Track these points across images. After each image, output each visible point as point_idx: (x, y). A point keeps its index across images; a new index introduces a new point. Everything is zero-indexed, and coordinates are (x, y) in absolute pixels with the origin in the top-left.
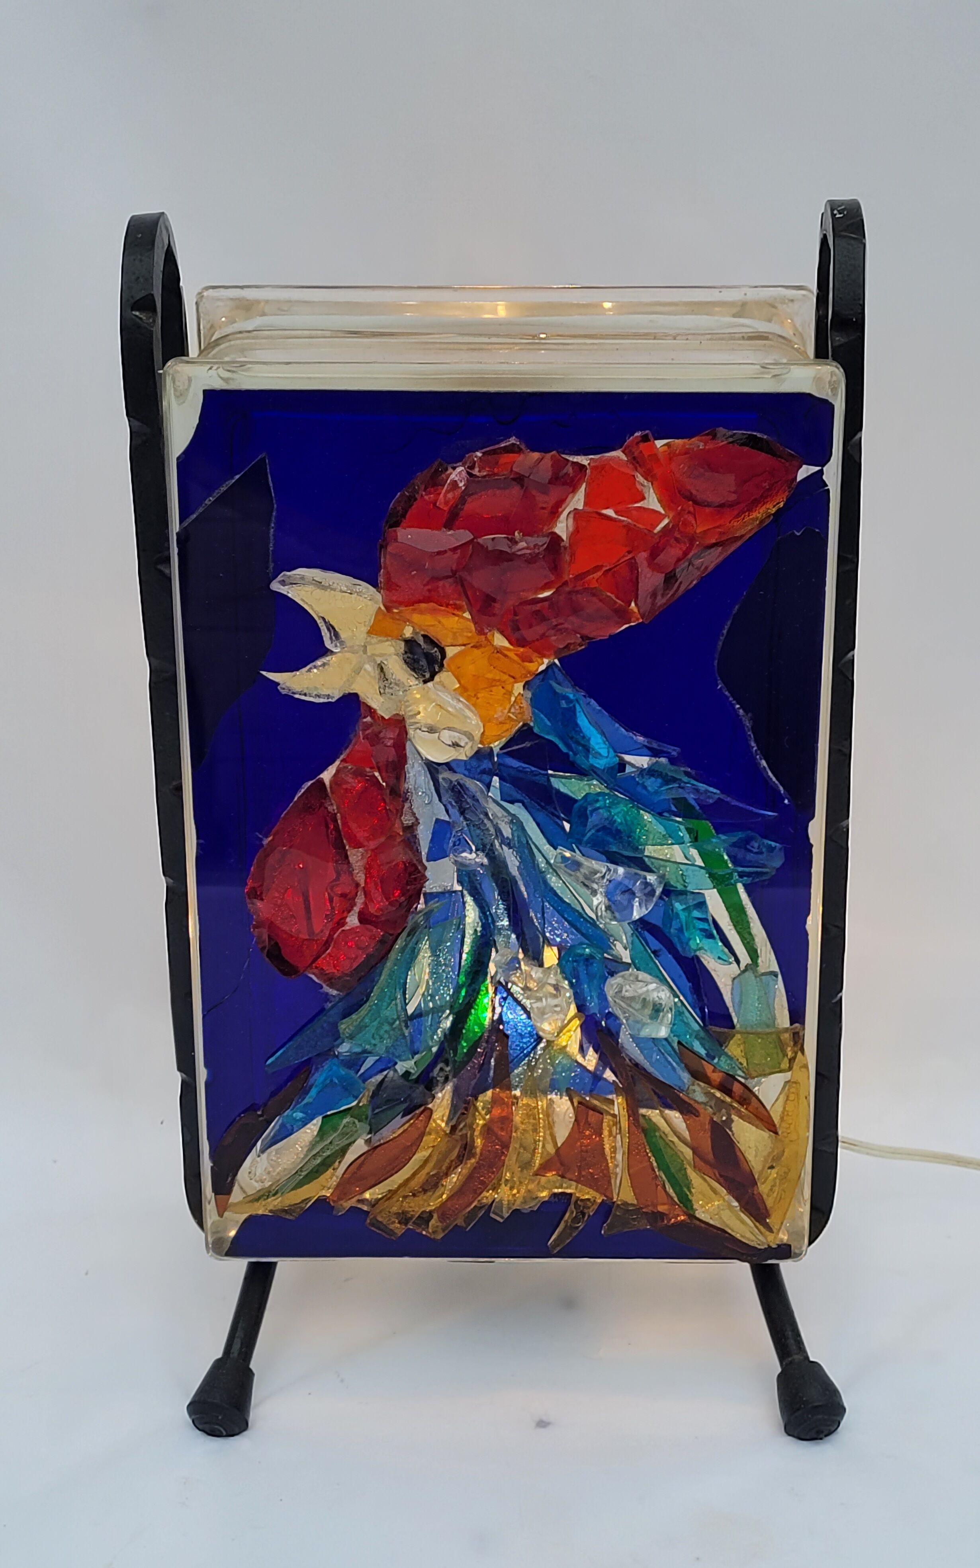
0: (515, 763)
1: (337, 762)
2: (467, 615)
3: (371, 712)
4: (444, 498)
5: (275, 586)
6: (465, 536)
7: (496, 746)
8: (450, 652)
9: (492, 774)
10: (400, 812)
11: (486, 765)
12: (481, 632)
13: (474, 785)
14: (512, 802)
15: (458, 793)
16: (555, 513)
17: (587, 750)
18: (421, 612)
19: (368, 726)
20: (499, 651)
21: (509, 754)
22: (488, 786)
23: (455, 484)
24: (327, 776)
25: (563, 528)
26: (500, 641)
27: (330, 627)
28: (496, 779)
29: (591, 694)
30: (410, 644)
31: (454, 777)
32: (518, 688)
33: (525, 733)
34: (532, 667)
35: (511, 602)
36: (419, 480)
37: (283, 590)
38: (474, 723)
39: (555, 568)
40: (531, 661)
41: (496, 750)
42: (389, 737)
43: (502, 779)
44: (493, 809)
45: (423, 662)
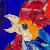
0: (37, 42)
1: (13, 41)
2: (31, 21)
3: (18, 34)
4: (28, 4)
5: (5, 17)
6: (31, 9)
7: (34, 39)
8: (28, 26)
9: (33, 43)
10: (21, 48)
11: (33, 42)
12: (33, 23)
13: (31, 45)
14: (36, 47)
15: (29, 46)
16: (43, 7)
17: (47, 41)
18: (25, 20)
19: (17, 36)
20: (35, 26)
21: (36, 40)
22: (33, 45)
23: (30, 2)
24: (12, 43)
25: (44, 9)
26: (35, 25)
27: (12, 23)
28: (34, 44)
29: (47, 32)
30: (23, 25)
31: (29, 44)
32: (37, 31)
33: (38, 38)
34: (39, 29)
35: (37, 19)
36: (25, 2)
37: (6, 17)
38: (31, 36)
39: (43, 14)
40: (39, 28)
41: (34, 40)
42: (20, 38)
43: (35, 44)
44: (34, 48)
45: (25, 27)
